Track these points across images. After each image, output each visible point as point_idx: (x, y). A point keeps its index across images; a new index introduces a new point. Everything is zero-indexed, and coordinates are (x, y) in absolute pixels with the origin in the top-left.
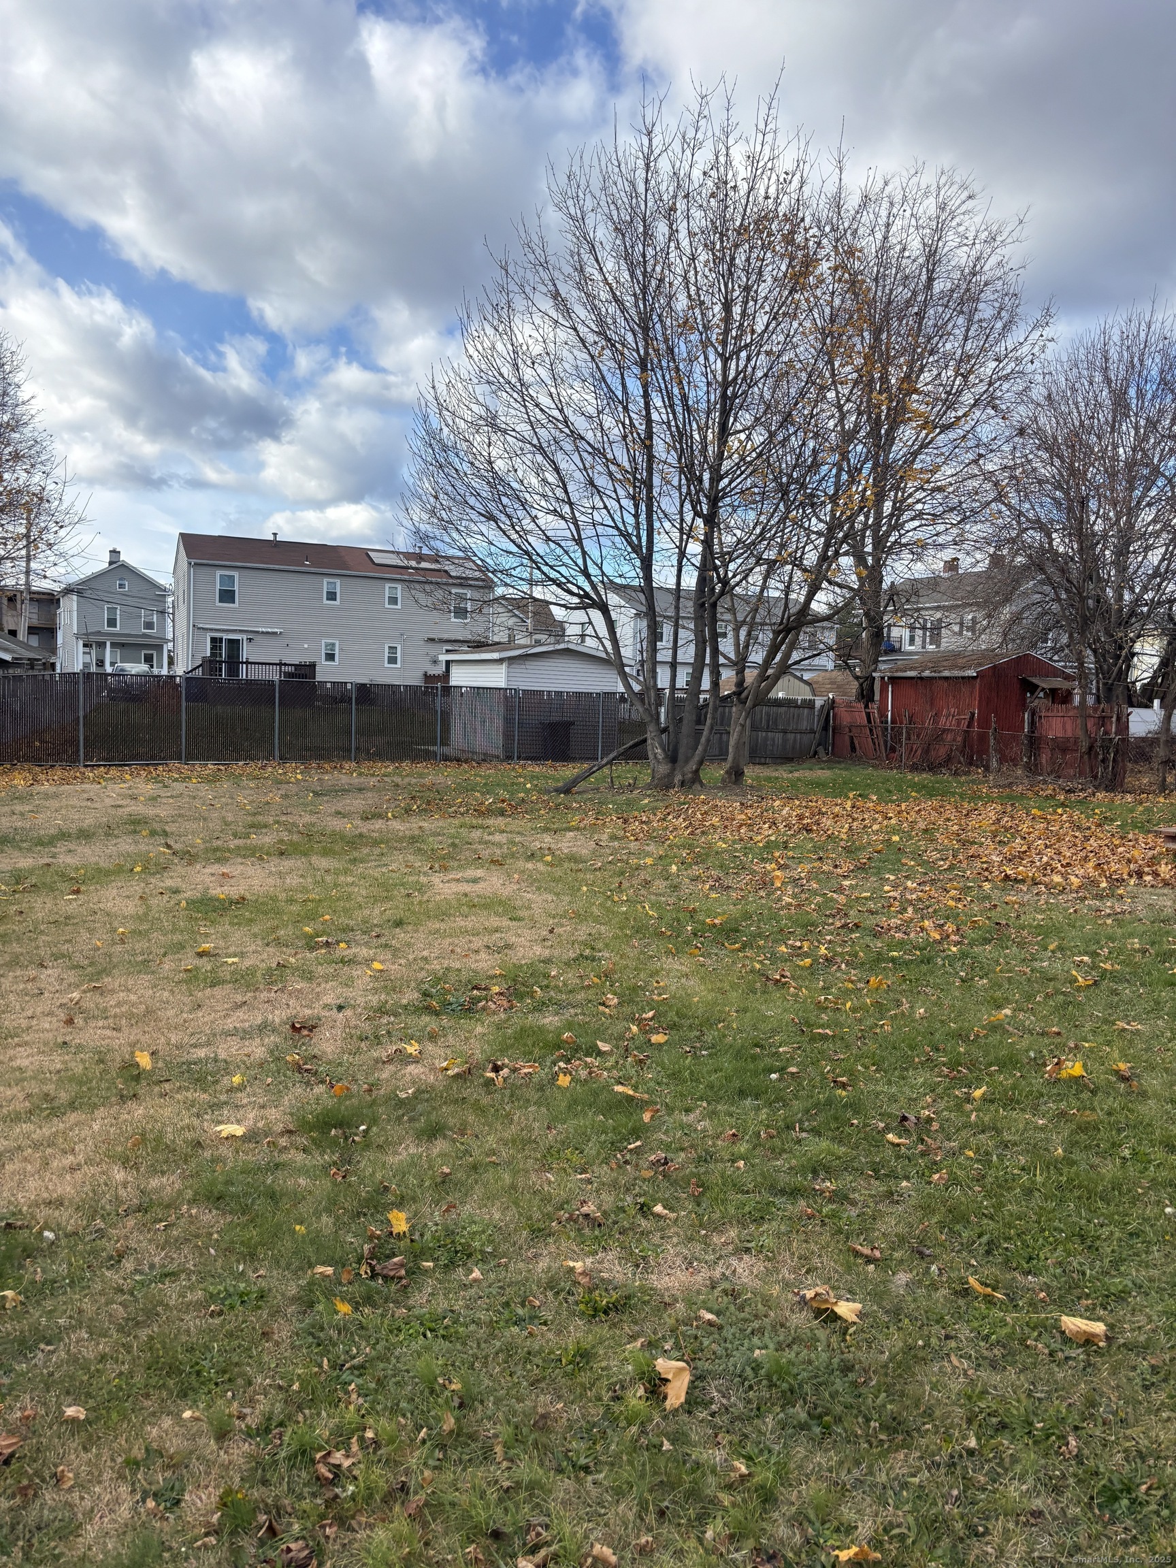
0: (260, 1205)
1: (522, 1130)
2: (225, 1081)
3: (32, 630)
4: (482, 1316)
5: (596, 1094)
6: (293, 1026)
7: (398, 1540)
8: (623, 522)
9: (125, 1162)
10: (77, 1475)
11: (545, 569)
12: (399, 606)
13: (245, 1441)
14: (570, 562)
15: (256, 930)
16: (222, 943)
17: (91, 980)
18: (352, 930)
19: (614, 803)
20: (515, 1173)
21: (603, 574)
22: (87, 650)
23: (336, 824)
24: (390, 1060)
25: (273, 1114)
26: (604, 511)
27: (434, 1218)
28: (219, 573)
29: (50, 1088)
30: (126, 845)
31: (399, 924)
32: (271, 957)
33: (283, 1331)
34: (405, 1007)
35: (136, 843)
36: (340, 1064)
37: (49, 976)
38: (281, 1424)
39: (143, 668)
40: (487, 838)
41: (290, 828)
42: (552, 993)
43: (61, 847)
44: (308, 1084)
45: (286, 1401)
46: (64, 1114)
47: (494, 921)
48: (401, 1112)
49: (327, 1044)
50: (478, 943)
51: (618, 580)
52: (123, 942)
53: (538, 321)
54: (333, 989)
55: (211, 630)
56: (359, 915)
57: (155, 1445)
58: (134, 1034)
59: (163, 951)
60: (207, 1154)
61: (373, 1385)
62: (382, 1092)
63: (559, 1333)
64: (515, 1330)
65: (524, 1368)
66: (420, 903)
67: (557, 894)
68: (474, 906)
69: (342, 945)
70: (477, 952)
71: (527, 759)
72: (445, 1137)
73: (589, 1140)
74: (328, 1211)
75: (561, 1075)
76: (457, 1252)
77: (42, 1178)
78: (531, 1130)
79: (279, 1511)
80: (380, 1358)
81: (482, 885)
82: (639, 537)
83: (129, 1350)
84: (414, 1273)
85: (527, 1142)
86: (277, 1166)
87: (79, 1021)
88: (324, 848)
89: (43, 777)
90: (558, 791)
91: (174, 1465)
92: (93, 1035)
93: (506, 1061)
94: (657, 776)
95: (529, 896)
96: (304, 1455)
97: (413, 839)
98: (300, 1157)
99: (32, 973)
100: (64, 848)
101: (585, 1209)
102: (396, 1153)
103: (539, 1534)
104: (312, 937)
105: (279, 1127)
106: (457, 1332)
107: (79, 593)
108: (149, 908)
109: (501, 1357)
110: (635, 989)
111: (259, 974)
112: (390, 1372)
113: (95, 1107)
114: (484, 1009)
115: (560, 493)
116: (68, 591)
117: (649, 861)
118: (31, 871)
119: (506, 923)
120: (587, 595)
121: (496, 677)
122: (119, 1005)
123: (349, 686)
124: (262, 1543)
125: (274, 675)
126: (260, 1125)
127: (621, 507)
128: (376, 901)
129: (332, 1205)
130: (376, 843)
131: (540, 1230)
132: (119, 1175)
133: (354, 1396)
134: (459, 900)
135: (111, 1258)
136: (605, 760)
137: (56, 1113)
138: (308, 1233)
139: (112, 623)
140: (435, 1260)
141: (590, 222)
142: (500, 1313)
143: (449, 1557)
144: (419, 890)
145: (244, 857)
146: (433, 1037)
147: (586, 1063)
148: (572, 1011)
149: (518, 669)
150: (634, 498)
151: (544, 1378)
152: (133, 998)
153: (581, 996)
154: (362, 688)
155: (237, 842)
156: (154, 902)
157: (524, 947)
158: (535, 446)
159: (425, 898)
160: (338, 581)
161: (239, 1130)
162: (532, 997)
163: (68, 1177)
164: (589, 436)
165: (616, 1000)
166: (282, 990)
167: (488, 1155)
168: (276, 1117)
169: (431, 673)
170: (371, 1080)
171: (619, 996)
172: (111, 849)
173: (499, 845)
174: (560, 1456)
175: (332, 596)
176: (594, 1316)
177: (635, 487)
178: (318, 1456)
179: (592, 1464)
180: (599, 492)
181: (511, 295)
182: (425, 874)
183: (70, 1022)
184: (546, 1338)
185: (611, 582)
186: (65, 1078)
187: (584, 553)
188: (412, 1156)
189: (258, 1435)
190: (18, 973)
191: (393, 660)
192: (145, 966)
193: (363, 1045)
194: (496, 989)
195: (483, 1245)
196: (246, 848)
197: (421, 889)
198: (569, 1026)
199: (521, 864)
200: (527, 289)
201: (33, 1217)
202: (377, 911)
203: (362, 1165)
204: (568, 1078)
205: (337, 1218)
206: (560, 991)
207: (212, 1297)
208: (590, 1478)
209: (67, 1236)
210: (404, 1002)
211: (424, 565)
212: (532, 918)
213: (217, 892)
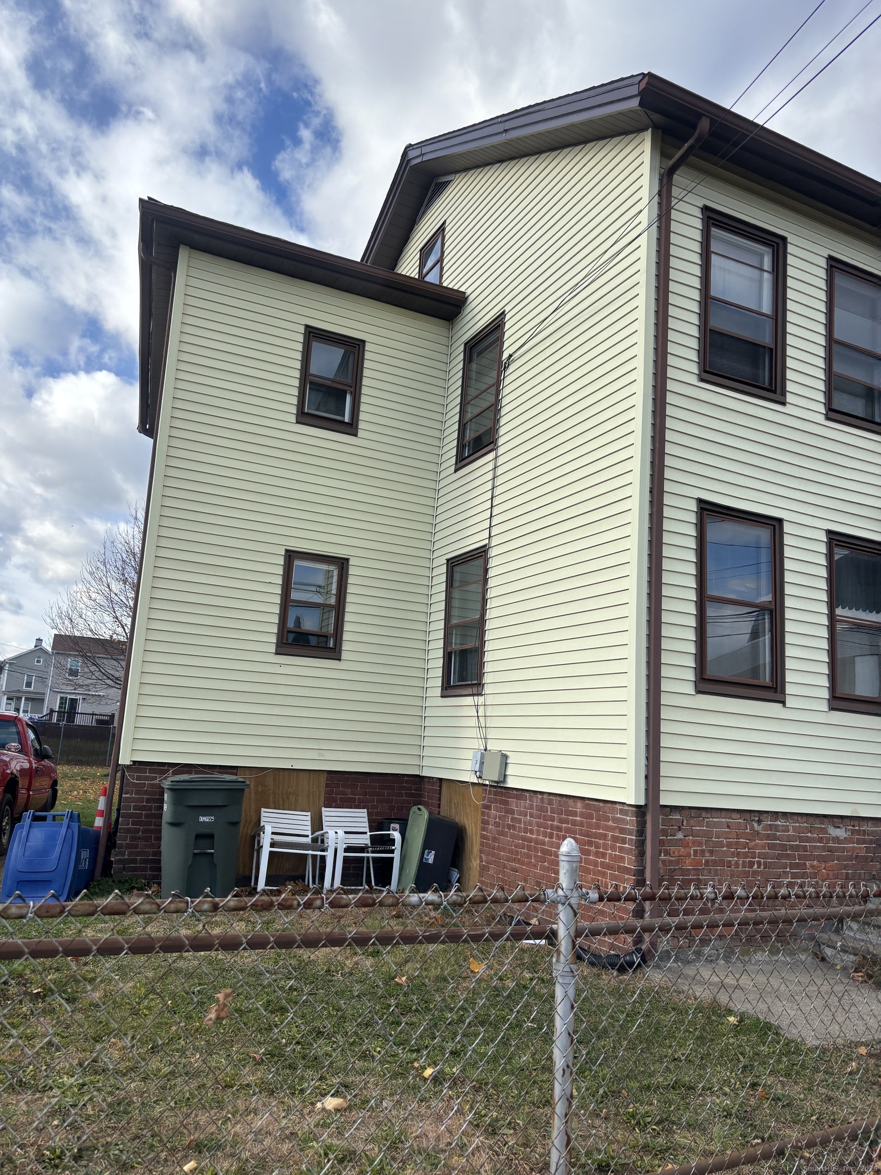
22: (9, 702)
55: (61, 692)
107: (11, 665)
116: (5, 663)
139: (29, 685)
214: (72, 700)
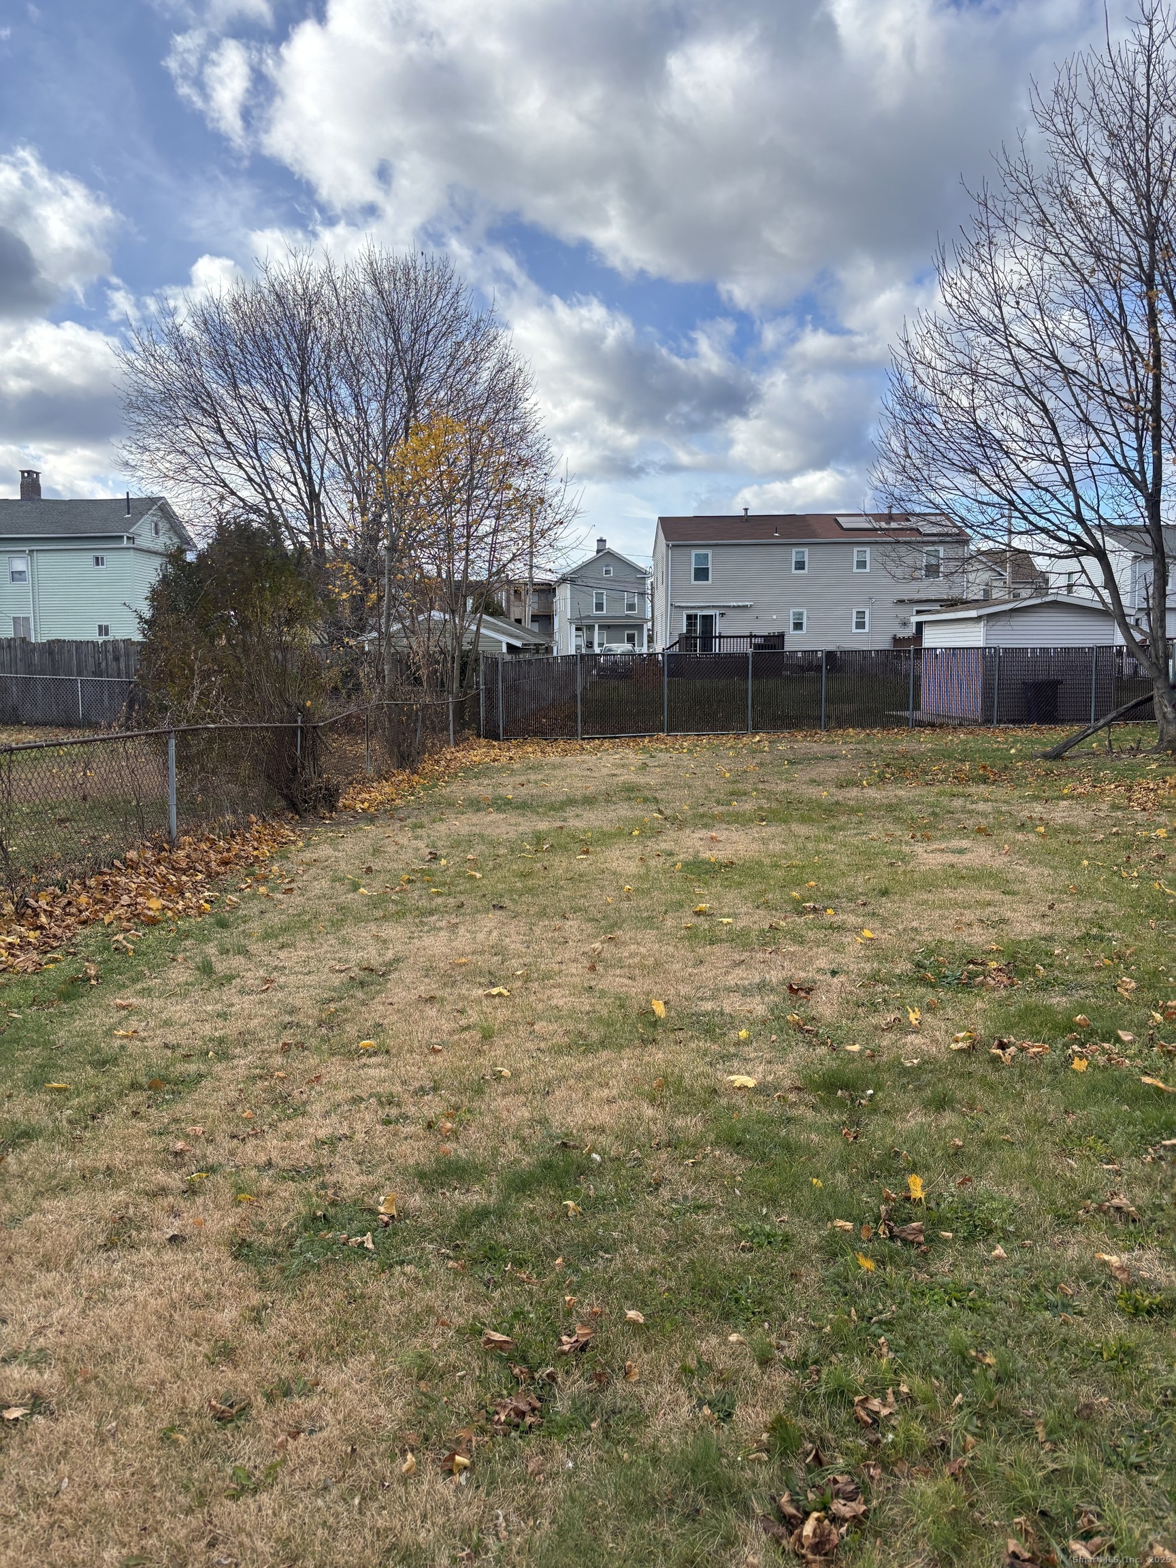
0: (777, 1155)
1: (1036, 1111)
2: (732, 1035)
3: (535, 618)
4: (1011, 1295)
5: (1118, 1083)
6: (791, 988)
7: (943, 1496)
8: (1124, 457)
9: (652, 1101)
10: (641, 1374)
11: (1032, 517)
12: (868, 570)
13: (785, 1371)
14: (1060, 507)
15: (745, 892)
16: (716, 904)
17: (605, 933)
18: (838, 897)
19: (1113, 769)
20: (1033, 1154)
21: (1100, 517)
22: (580, 633)
23: (813, 792)
24: (889, 1028)
25: (781, 1070)
26: (1101, 450)
27: (951, 1188)
28: (694, 552)
29: (582, 1026)
30: (624, 810)
31: (885, 893)
32: (761, 920)
33: (812, 1275)
34: (899, 977)
35: (632, 808)
36: (839, 1027)
37: (572, 926)
38: (816, 1362)
39: (626, 647)
40: (970, 807)
41: (769, 796)
42: (1056, 972)
43: (570, 812)
44: (810, 1043)
45: (819, 1342)
46: (597, 1051)
47: (987, 895)
48: (905, 1080)
49: (825, 1006)
50: (969, 916)
51: (1117, 522)
52: (629, 899)
53: (1020, 252)
54: (826, 954)
55: (687, 607)
56: (844, 883)
57: (705, 1358)
58: (647, 984)
59: (664, 908)
60: (724, 1101)
61: (903, 1343)
62: (884, 1058)
63: (1097, 1326)
64: (1048, 1315)
65: (1061, 1355)
66: (905, 872)
67: (1054, 868)
68: (963, 878)
69: (830, 911)
70: (970, 925)
71: (1010, 721)
72: (953, 1110)
73: (1114, 1130)
74: (843, 1169)
75: (1077, 1059)
76: (976, 1227)
77: (585, 1106)
78: (1045, 1112)
79: (823, 1444)
80: (908, 1318)
81: (969, 856)
82: (1143, 472)
83: (675, 1269)
84: (932, 1241)
85: (1042, 1125)
86: (789, 1120)
87: (600, 968)
88: (802, 815)
89: (548, 749)
90: (1046, 756)
91: (723, 1380)
92: (613, 981)
93: (1012, 1039)
94: (1166, 738)
95: (1022, 869)
96: (841, 1395)
97: (891, 808)
98: (810, 1114)
99: (557, 922)
100: (572, 814)
101: (1116, 1201)
102: (904, 1120)
103: (1090, 1522)
104: (799, 902)
105: (787, 1083)
106: (984, 1307)
107: (572, 581)
108: (648, 870)
109: (1035, 1339)
110: (1155, 973)
111: (753, 934)
112: (919, 1334)
113: (621, 1047)
114: (982, 984)
115: (1047, 435)
116: (563, 580)
117: (1162, 833)
118: (548, 833)
119: (998, 896)
120: (1080, 542)
121: (974, 637)
122: (631, 956)
123: (819, 654)
124: (809, 1470)
125: (745, 648)
126: (770, 1078)
127: (1121, 442)
128: (858, 869)
129: (844, 1164)
130: (853, 811)
131: (1065, 1217)
132: (649, 1112)
133: (885, 1350)
134: (945, 871)
135: (649, 1185)
136: (1102, 722)
137: (589, 1049)
138: (825, 1187)
139: (599, 607)
140: (955, 1231)
141: (1081, 135)
142: (1029, 1295)
143: (996, 1523)
144: (902, 860)
145: (728, 823)
146: (930, 1009)
147: (1103, 1048)
148: (1081, 992)
149: (1000, 627)
150: (1136, 430)
151: (1085, 1369)
152: (643, 950)
153: (1091, 978)
154: (830, 655)
155: (720, 808)
156: (652, 863)
157: (1021, 923)
158: (1019, 388)
159: (909, 868)
160: (806, 550)
161: (751, 1082)
162: (1034, 976)
163: (606, 1108)
164: (1082, 367)
165: (1133, 984)
166: (775, 951)
167: (1001, 1133)
168: (784, 1073)
169: (900, 635)
170: (872, 1046)
171: (1137, 980)
172: (611, 815)
173: (984, 815)
174: (1108, 1450)
175: (800, 565)
176: (1135, 1315)
177: (1137, 417)
178: (857, 1399)
179: (1144, 1465)
180: (1095, 429)
181: (992, 231)
182: (907, 843)
183: (593, 968)
184: (1083, 1328)
185: (1110, 525)
186: (593, 1018)
187: (1077, 497)
188: (922, 1125)
189: (797, 1368)
190: (547, 923)
191: (860, 625)
192: (649, 922)
193: (860, 1010)
194: (994, 965)
195: (1004, 1222)
196: (729, 814)
197: (904, 858)
198: (1082, 1008)
199: (1010, 834)
200: (1009, 221)
201: (582, 1140)
202: (860, 880)
203: (871, 1128)
204: (1085, 1063)
205: (851, 1176)
206: (1066, 971)
207: (743, 1233)
208: (1143, 1478)
209: (612, 1160)
210: (898, 971)
211: (894, 525)
212: (1027, 892)
213: (706, 855)
214: (703, 616)
